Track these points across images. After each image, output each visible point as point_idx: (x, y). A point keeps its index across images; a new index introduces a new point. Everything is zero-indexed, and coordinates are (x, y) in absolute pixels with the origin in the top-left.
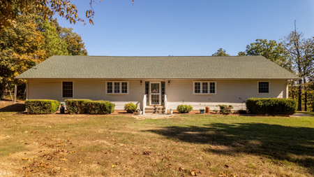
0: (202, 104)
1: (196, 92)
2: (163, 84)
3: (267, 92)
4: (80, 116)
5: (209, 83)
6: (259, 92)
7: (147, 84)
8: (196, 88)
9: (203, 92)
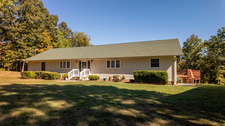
0: (106, 75)
1: (108, 67)
2: (89, 62)
3: (158, 66)
4: (41, 80)
5: (115, 60)
6: (152, 66)
7: (80, 62)
8: (108, 64)
9: (112, 67)
